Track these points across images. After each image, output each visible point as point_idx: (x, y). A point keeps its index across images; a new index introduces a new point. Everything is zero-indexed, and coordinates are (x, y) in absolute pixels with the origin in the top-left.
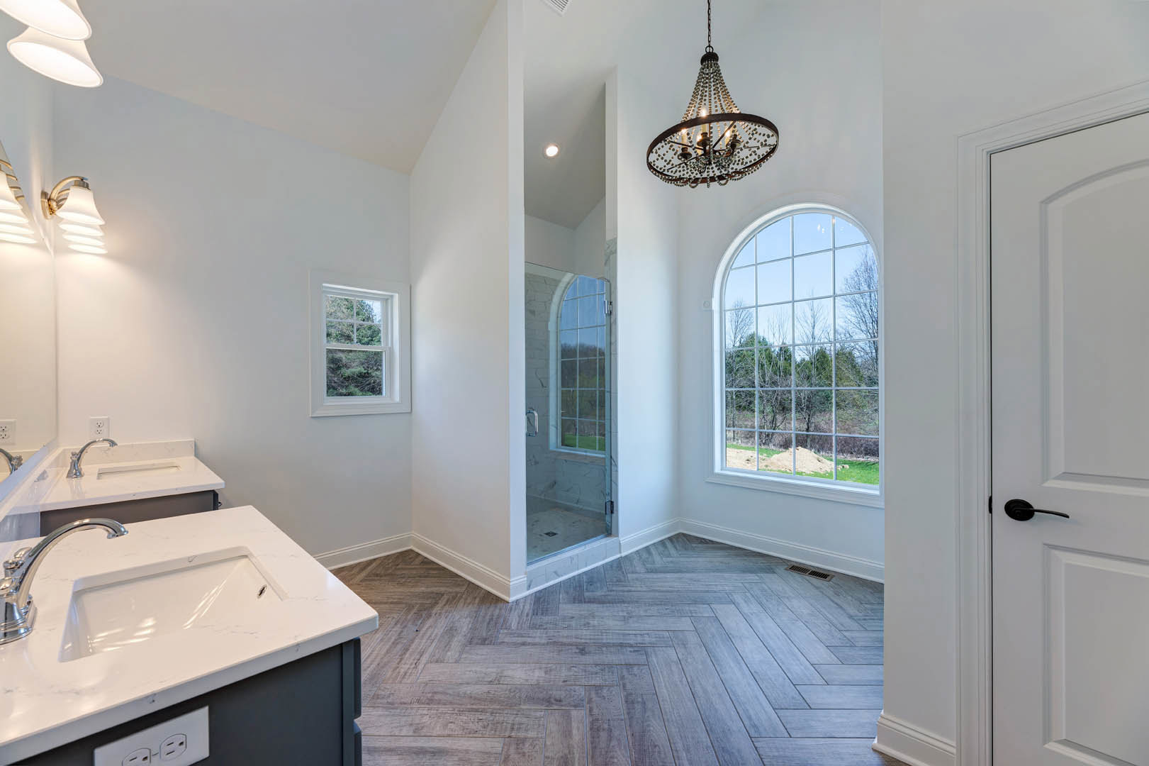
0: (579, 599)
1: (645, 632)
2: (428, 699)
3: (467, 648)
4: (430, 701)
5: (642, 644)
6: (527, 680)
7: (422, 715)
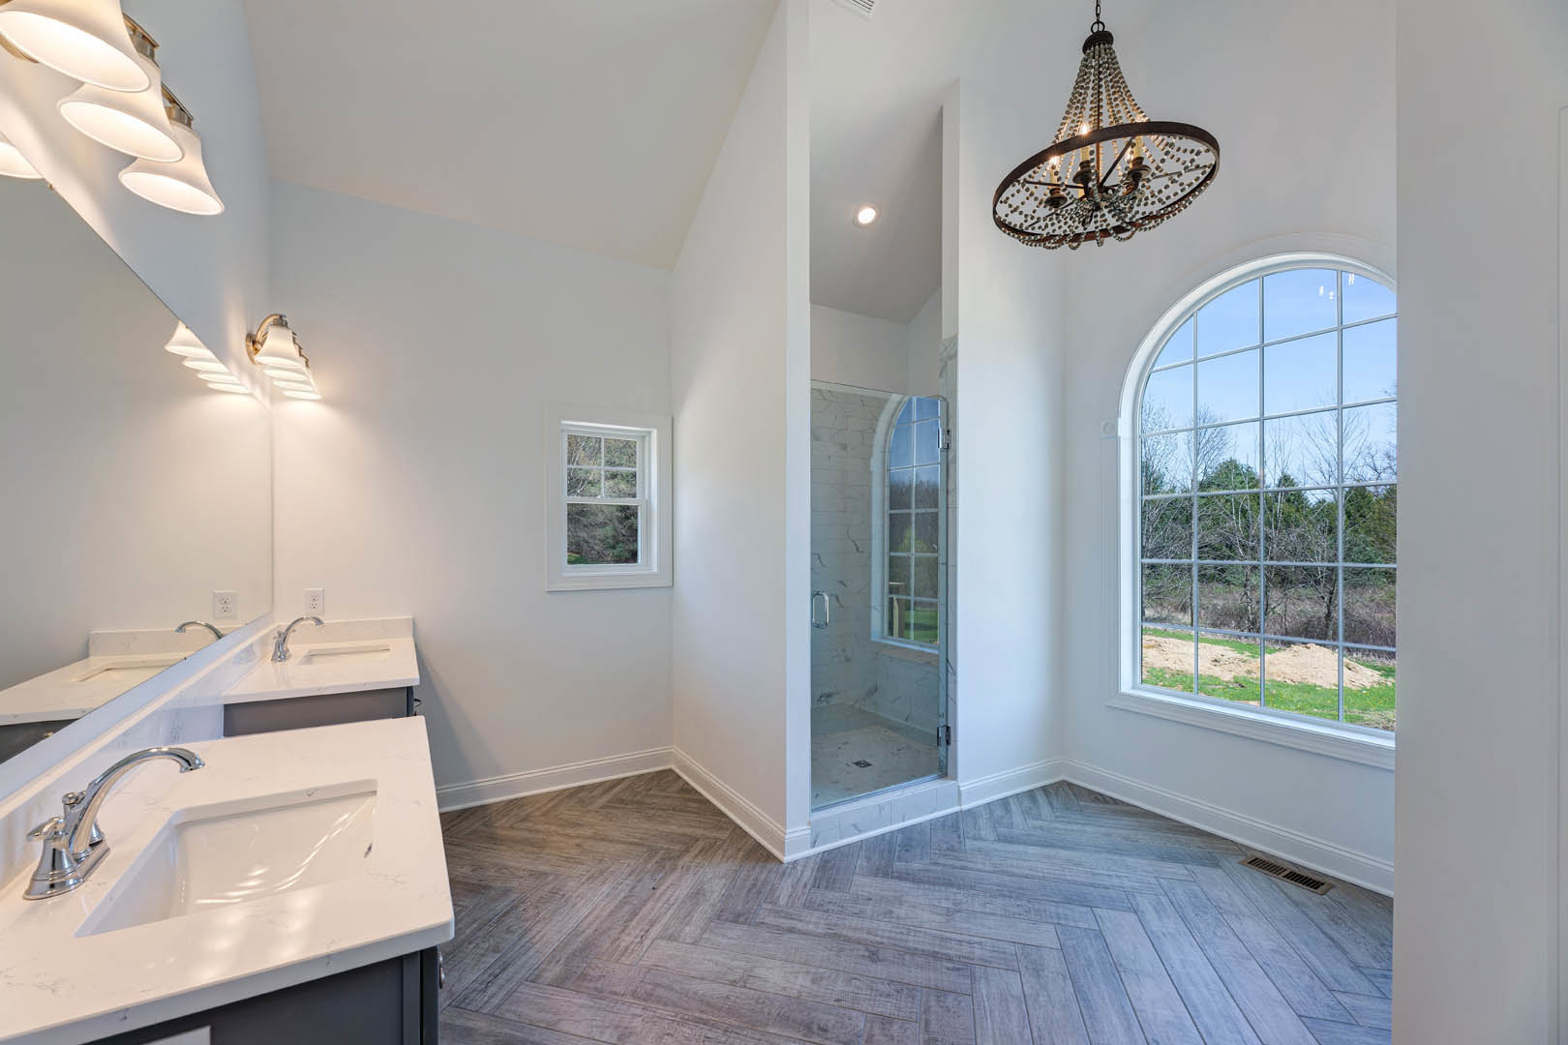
0: (885, 872)
1: (976, 939)
2: (646, 992)
3: (712, 925)
4: (649, 997)
5: (968, 958)
6: (784, 989)
7: (634, 1015)
